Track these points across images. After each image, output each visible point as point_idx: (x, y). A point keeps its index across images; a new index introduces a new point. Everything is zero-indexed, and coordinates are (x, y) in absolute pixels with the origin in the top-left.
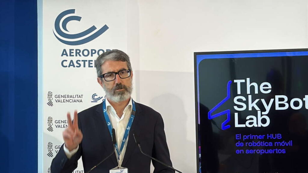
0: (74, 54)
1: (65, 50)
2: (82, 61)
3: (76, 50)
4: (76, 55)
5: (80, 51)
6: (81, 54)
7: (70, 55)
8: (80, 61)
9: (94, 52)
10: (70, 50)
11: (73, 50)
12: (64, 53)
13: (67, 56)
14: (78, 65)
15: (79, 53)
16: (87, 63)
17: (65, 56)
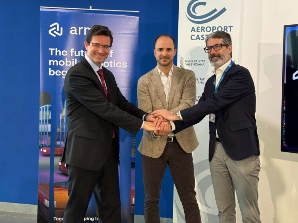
0: (200, 30)
1: (193, 28)
2: (206, 35)
3: (202, 27)
5: (204, 28)
6: (205, 30)
7: (197, 31)
8: (204, 35)
9: (214, 28)
10: (197, 27)
11: (199, 27)
12: (193, 30)
13: (195, 31)
14: (203, 39)
15: (203, 30)
17: (193, 32)
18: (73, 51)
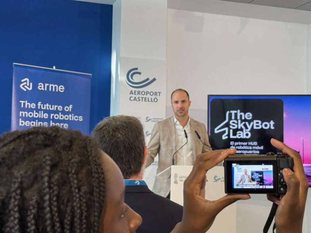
0: (137, 93)
1: (131, 91)
2: (141, 98)
3: (138, 91)
4: (138, 94)
6: (141, 93)
7: (135, 94)
8: (140, 97)
9: (148, 93)
10: (135, 91)
11: (136, 91)
13: (133, 94)
14: (139, 100)
15: (139, 93)
16: (144, 99)
17: (131, 94)
18: (40, 105)
